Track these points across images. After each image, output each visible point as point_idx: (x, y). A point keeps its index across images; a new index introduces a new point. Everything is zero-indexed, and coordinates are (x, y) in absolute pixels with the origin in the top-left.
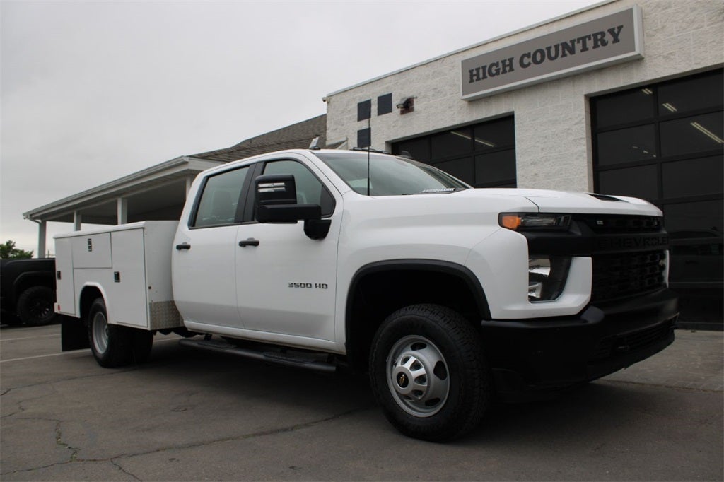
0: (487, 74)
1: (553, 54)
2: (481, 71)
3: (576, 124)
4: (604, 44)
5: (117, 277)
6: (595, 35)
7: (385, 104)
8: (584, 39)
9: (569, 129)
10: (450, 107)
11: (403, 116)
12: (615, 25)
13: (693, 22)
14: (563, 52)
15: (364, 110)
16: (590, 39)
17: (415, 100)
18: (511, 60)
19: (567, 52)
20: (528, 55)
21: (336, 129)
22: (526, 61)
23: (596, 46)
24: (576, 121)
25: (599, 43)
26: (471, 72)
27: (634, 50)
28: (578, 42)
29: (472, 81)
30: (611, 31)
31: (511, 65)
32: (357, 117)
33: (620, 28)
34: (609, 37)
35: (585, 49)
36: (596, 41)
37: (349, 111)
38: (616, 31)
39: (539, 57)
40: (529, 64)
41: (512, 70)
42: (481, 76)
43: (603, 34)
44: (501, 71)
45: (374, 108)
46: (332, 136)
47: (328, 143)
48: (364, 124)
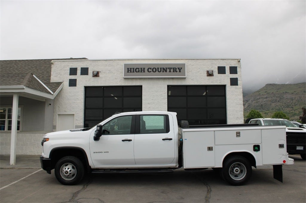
0: (134, 71)
1: (159, 70)
2: (132, 69)
3: (164, 93)
4: (176, 72)
6: (174, 68)
7: (85, 71)
8: (170, 68)
9: (162, 95)
10: (116, 79)
11: (94, 78)
12: (180, 67)
13: (199, 72)
14: (163, 70)
15: (73, 71)
16: (172, 69)
17: (100, 73)
18: (144, 68)
19: (164, 71)
20: (151, 69)
21: (57, 76)
22: (150, 70)
23: (174, 72)
24: (165, 92)
25: (175, 71)
26: (128, 69)
27: (185, 76)
28: (168, 69)
29: (128, 72)
30: (179, 68)
31: (144, 70)
32: (69, 73)
33: (181, 68)
34: (178, 70)
35: (170, 71)
36: (174, 70)
37: (65, 70)
38: (180, 69)
39: (154, 70)
40: (151, 71)
41: (144, 72)
42: (132, 71)
43: (176, 69)
44: (140, 71)
45: (79, 72)
46: (54, 79)
47: (51, 81)
48: (73, 77)
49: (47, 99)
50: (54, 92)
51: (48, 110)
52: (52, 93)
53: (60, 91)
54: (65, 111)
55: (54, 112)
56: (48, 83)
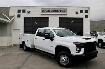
0: (45, 11)
5: (27, 41)
6: (62, 10)
7: (24, 11)
8: (60, 10)
10: (37, 14)
11: (28, 14)
14: (57, 11)
15: (19, 11)
17: (30, 12)
22: (52, 11)
23: (62, 12)
26: (43, 10)
27: (67, 13)
31: (49, 11)
32: (17, 12)
34: (64, 11)
35: (60, 12)
37: (16, 10)
39: (54, 11)
45: (22, 11)
46: (11, 14)
47: (10, 15)
48: (19, 14)
49: (8, 23)
50: (11, 20)
51: (8, 27)
52: (10, 20)
53: (13, 20)
54: (16, 28)
55: (11, 28)
56: (8, 16)
